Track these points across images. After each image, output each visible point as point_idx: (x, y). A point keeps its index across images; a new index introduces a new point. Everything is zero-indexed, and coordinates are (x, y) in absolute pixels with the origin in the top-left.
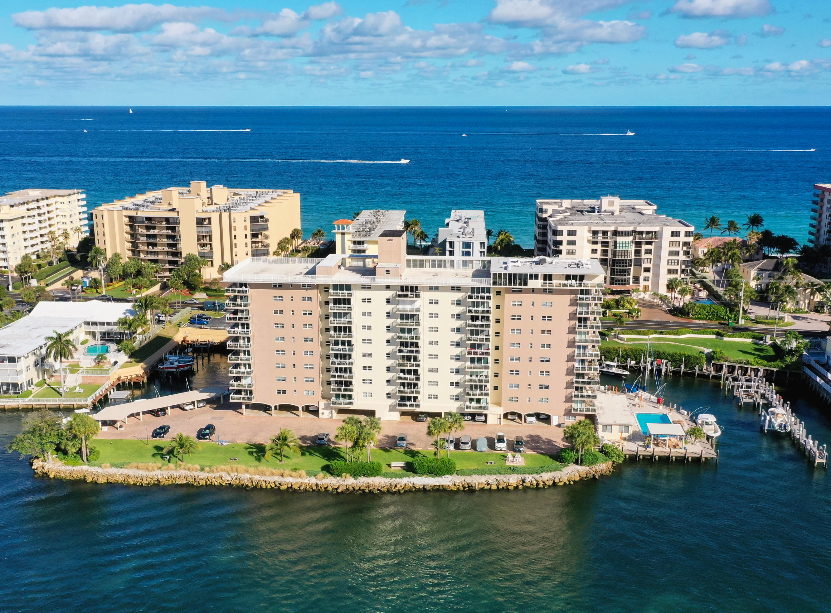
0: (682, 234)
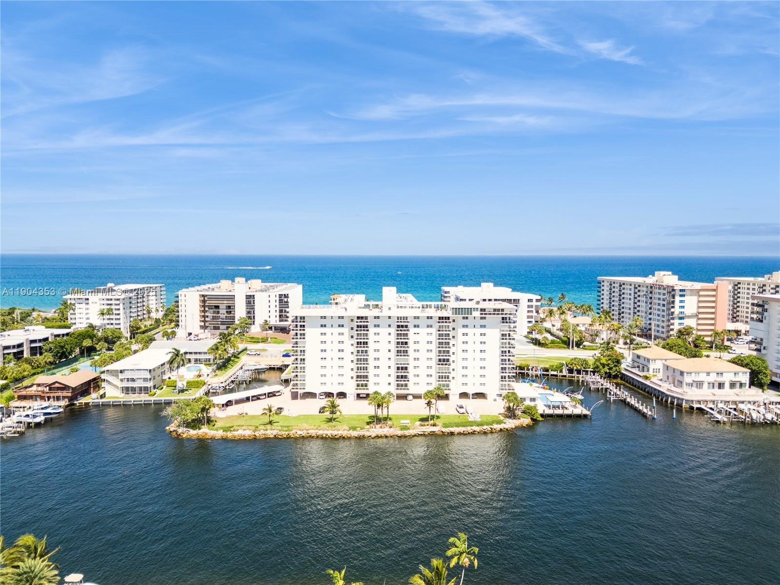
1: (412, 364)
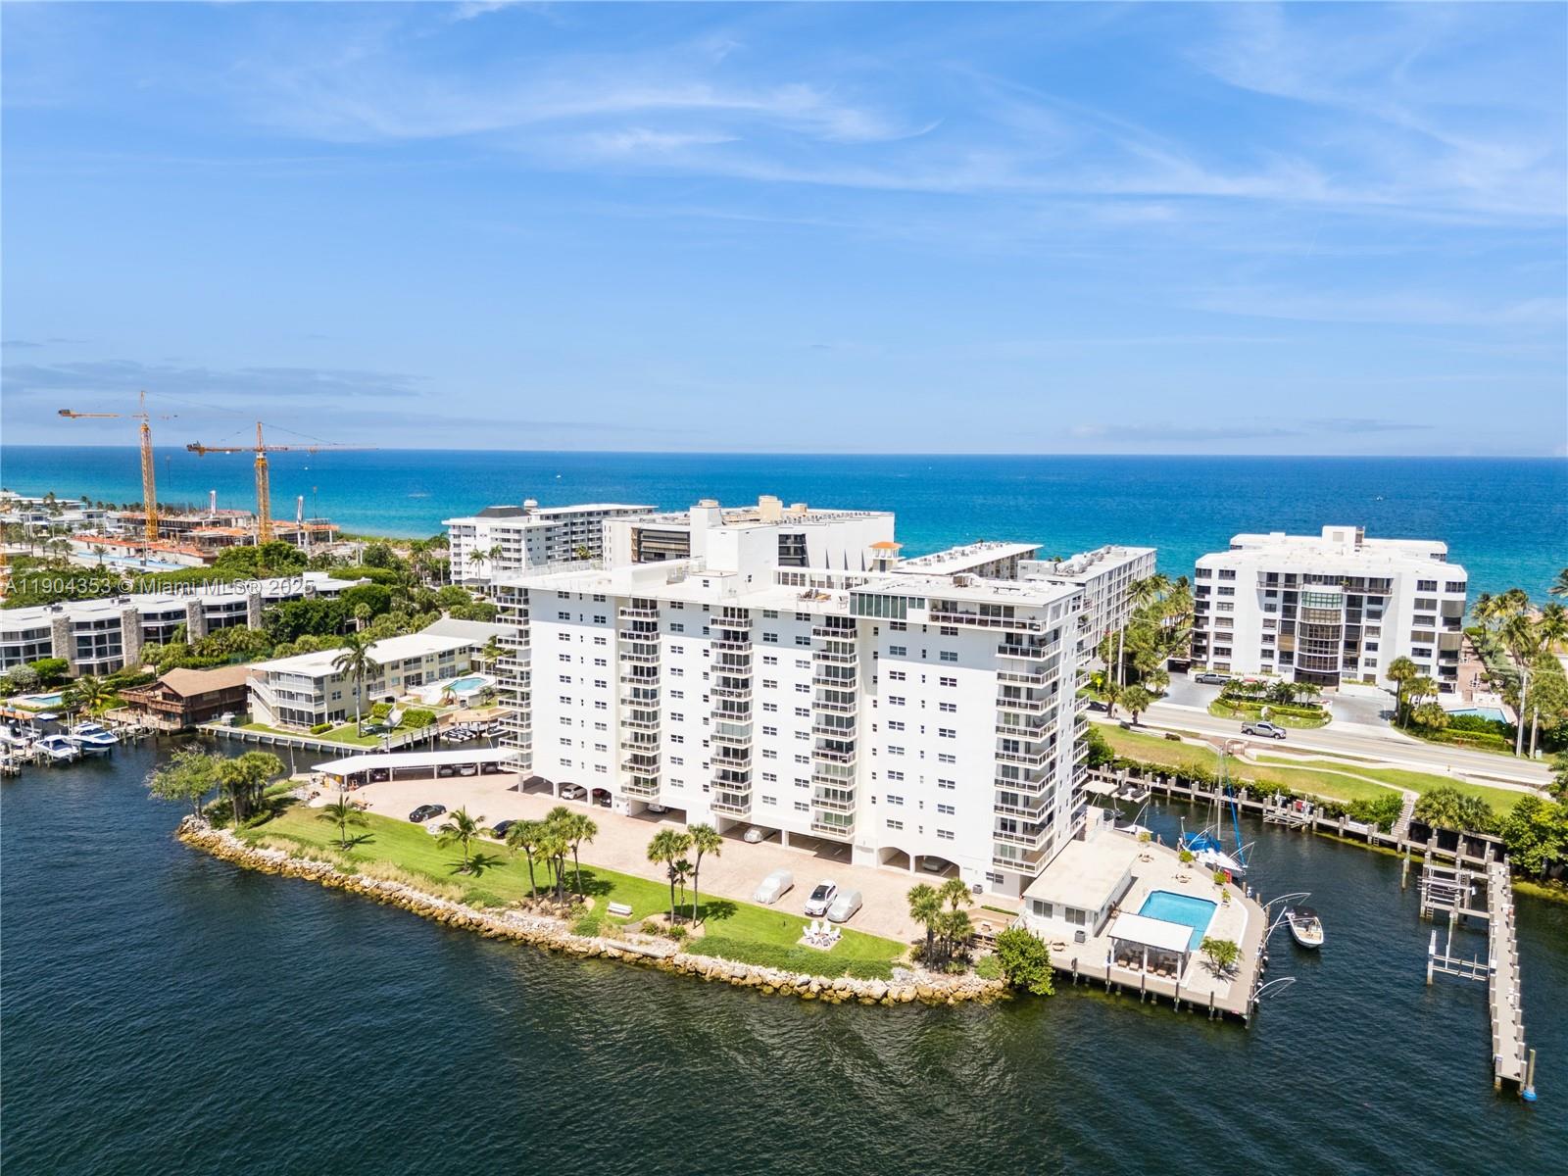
0: (1441, 586)
1: (758, 742)
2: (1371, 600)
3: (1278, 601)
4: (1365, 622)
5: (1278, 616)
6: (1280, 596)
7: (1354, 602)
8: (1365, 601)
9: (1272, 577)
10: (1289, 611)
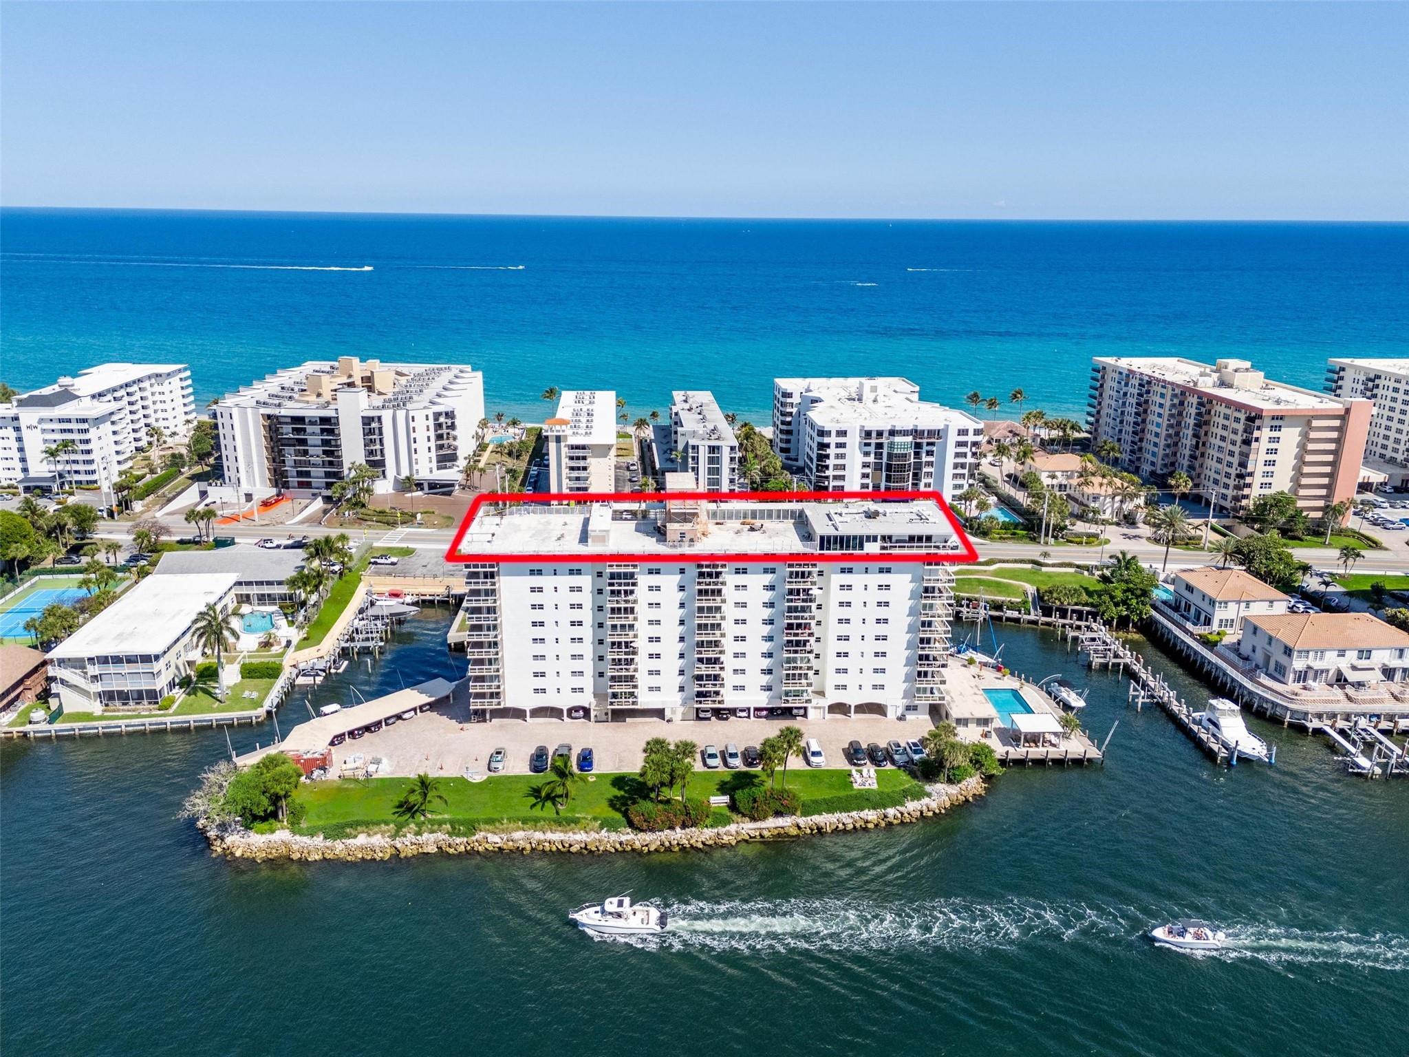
0: (971, 432)
2: (928, 444)
3: (872, 449)
4: (925, 458)
5: (871, 459)
6: (873, 446)
7: (918, 446)
8: (925, 445)
9: (868, 434)
10: (878, 455)
